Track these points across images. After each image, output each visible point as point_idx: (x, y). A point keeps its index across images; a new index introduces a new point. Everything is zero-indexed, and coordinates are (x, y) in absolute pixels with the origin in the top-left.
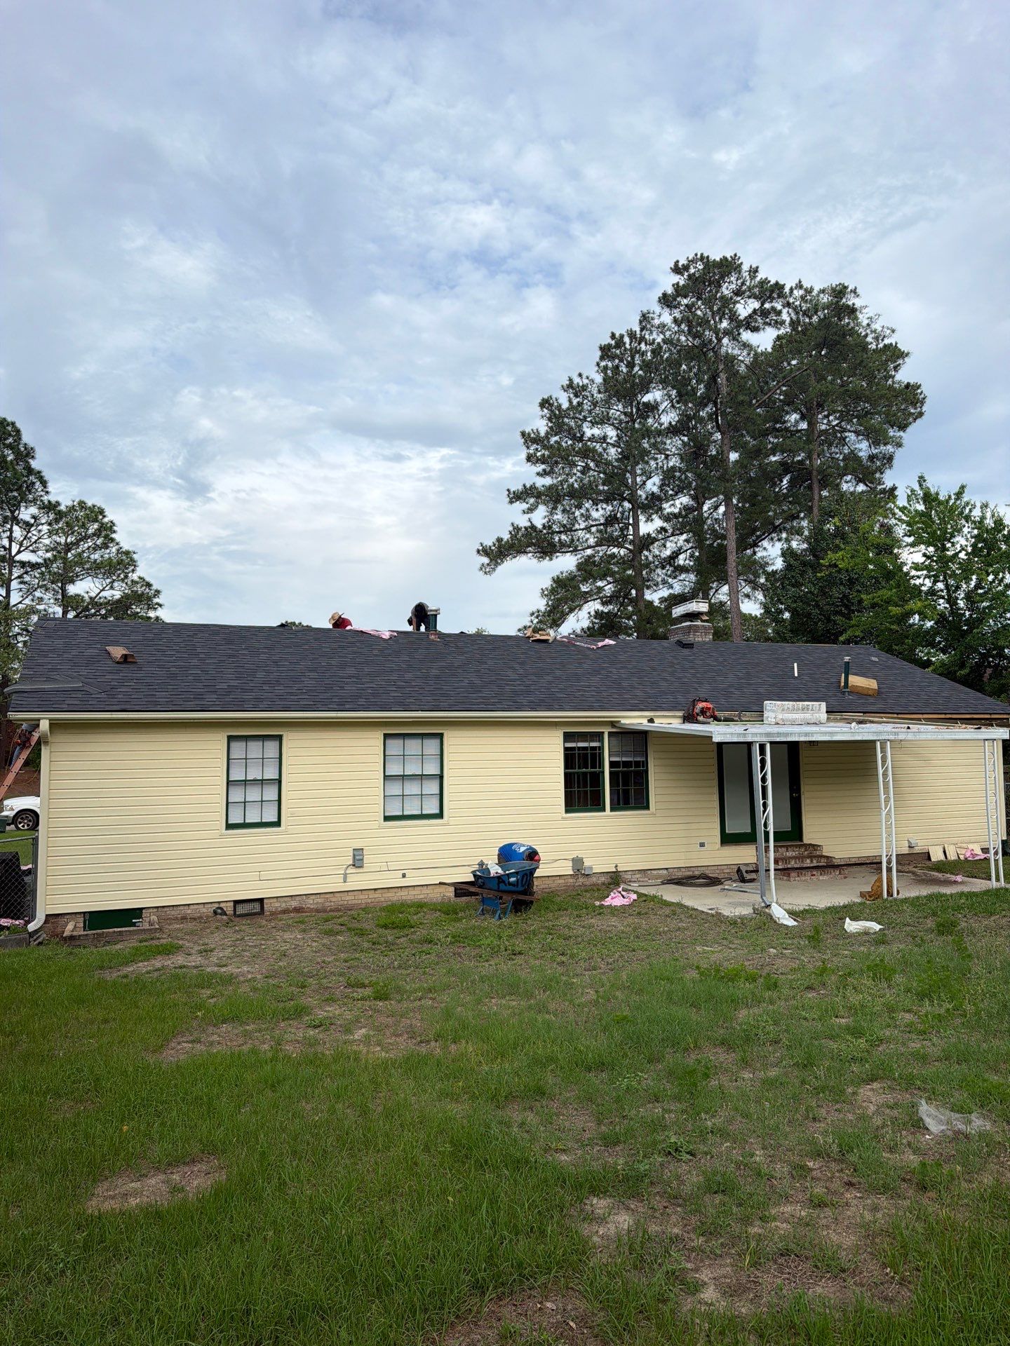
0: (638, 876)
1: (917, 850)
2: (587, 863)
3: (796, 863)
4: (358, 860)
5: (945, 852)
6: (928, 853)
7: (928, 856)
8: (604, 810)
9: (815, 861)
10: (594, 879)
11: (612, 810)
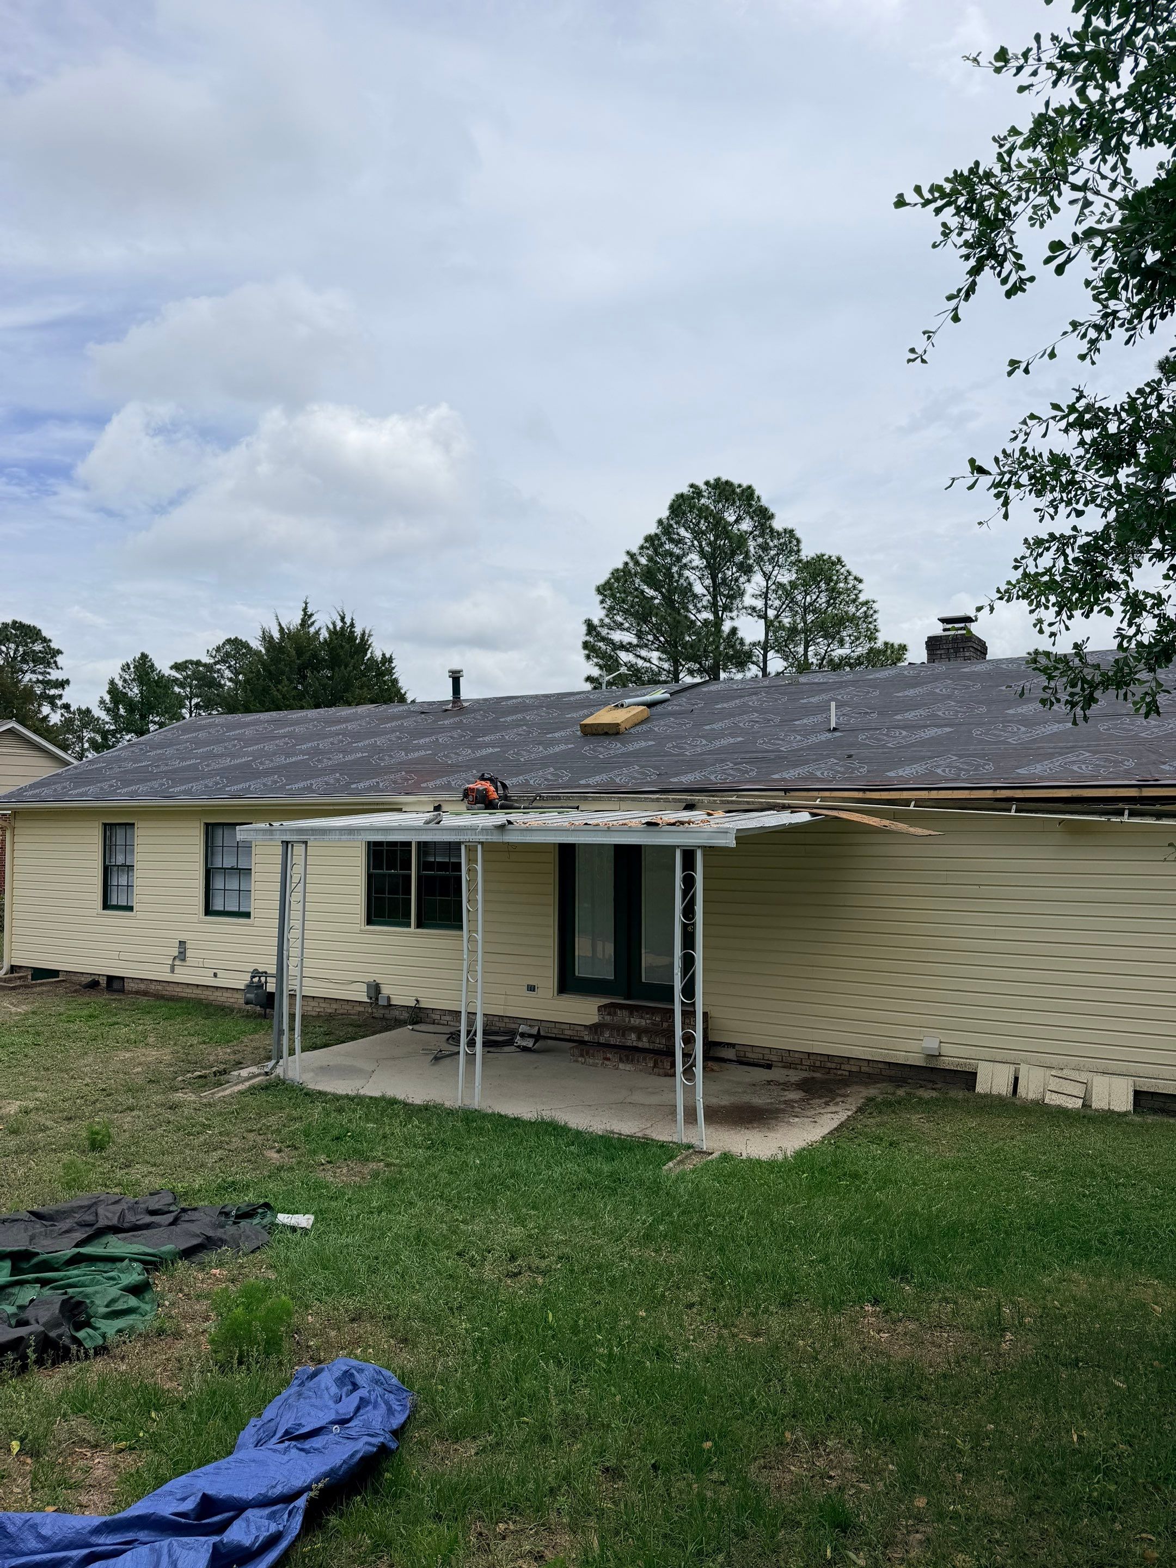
0: (448, 1018)
1: (946, 1063)
2: (386, 990)
3: (611, 1036)
4: (182, 955)
5: (1016, 1079)
6: (975, 1074)
7: (968, 1078)
8: (409, 925)
9: (645, 1039)
10: (397, 1013)
11: (419, 926)
